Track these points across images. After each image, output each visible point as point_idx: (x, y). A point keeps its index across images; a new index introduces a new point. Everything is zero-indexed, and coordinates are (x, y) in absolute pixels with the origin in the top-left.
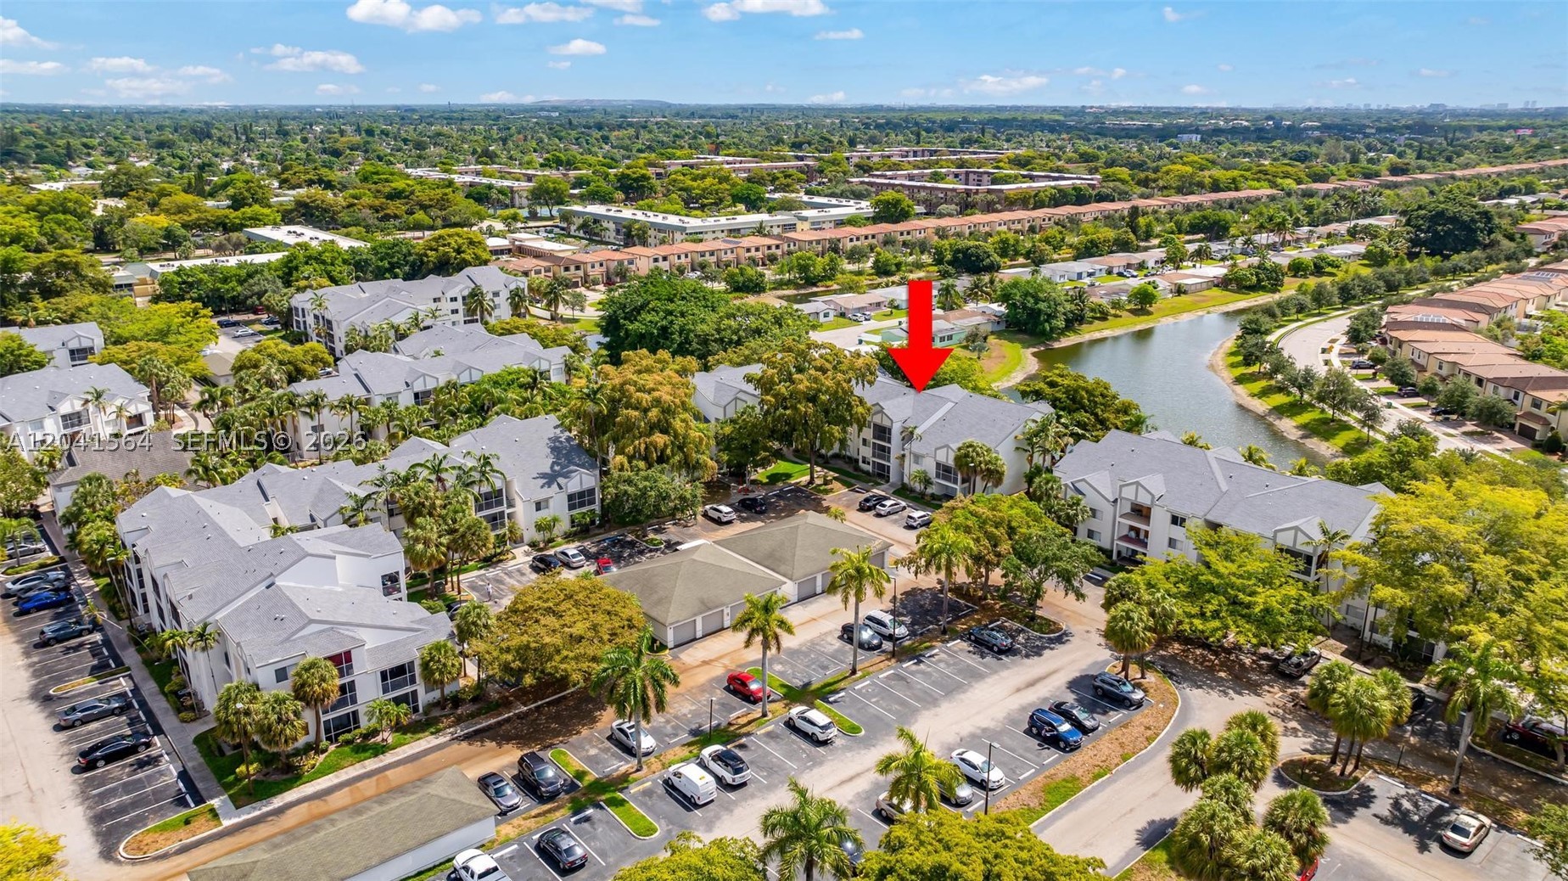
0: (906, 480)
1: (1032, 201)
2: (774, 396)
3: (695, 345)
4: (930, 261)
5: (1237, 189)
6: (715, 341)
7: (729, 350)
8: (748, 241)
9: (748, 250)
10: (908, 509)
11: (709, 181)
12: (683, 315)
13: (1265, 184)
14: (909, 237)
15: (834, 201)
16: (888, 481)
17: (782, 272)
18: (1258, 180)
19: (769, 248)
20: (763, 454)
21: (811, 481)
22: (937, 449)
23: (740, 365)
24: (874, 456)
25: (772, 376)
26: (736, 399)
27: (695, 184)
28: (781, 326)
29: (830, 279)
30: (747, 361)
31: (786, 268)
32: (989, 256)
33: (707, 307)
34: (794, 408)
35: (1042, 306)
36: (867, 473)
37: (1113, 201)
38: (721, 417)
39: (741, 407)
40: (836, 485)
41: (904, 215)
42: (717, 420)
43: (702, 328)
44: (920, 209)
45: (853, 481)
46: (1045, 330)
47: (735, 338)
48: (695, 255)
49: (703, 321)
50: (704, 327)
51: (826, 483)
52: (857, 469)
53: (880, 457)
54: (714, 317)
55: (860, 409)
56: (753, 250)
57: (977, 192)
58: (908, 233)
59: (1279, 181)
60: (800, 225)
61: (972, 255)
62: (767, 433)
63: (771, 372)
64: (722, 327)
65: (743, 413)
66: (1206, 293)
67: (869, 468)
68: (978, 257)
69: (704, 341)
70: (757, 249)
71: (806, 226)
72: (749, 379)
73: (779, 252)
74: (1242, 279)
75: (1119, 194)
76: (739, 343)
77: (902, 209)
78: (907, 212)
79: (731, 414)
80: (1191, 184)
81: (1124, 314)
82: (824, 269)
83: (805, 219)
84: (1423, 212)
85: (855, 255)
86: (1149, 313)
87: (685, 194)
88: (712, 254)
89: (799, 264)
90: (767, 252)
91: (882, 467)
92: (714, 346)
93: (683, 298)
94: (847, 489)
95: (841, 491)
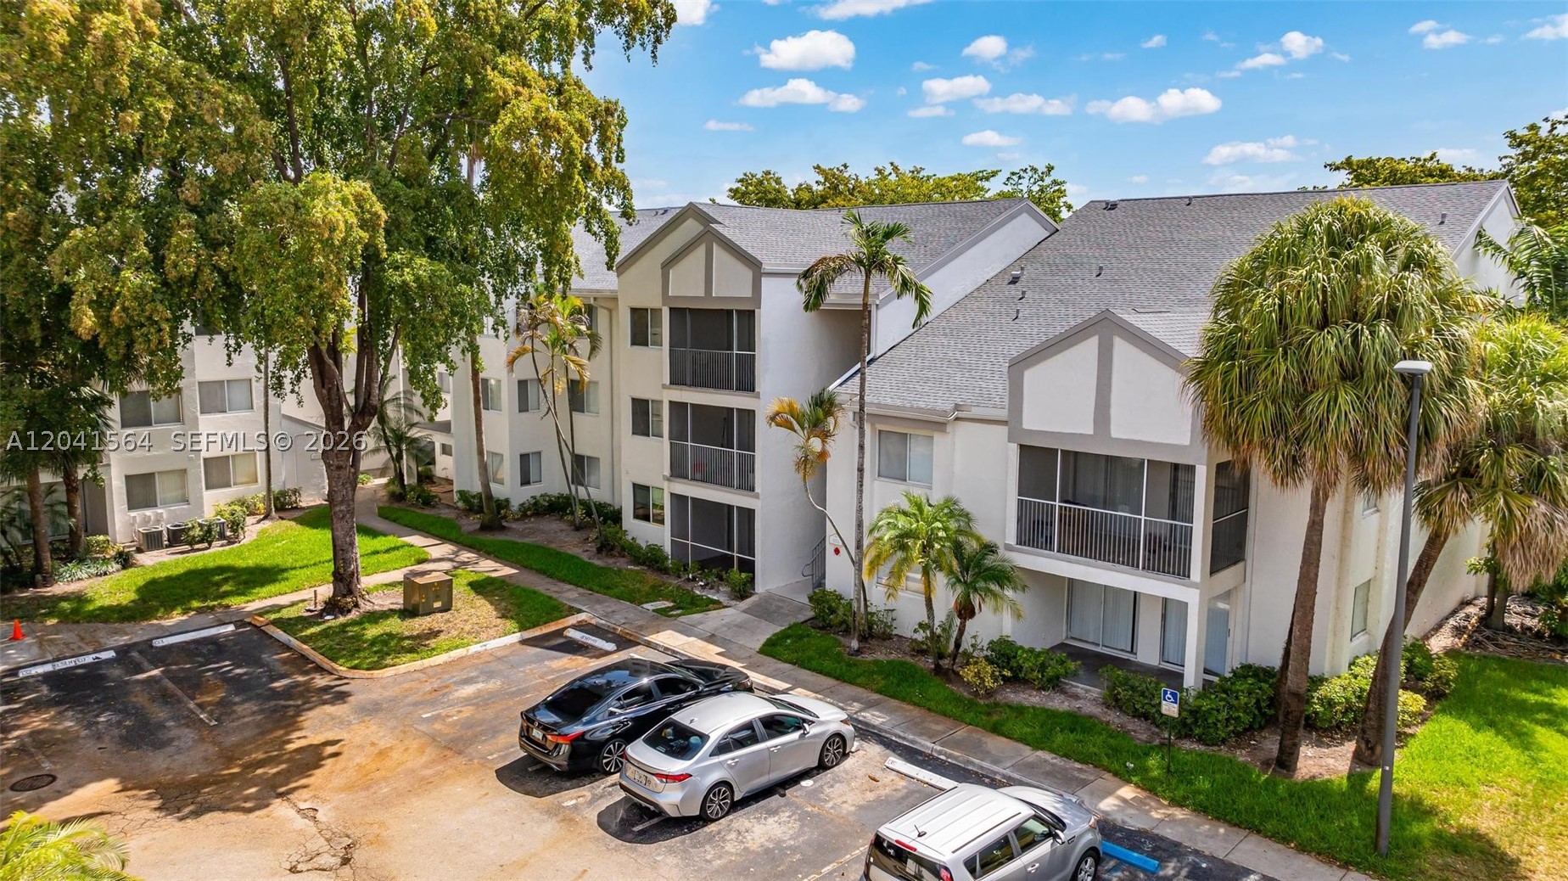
0: (839, 576)
10: (864, 756)
16: (743, 591)
22: (1019, 364)
24: (678, 471)
36: (651, 559)
40: (474, 610)
52: (612, 546)
53: (705, 476)
67: (658, 535)
91: (715, 518)
94: (516, 637)
95: (474, 648)
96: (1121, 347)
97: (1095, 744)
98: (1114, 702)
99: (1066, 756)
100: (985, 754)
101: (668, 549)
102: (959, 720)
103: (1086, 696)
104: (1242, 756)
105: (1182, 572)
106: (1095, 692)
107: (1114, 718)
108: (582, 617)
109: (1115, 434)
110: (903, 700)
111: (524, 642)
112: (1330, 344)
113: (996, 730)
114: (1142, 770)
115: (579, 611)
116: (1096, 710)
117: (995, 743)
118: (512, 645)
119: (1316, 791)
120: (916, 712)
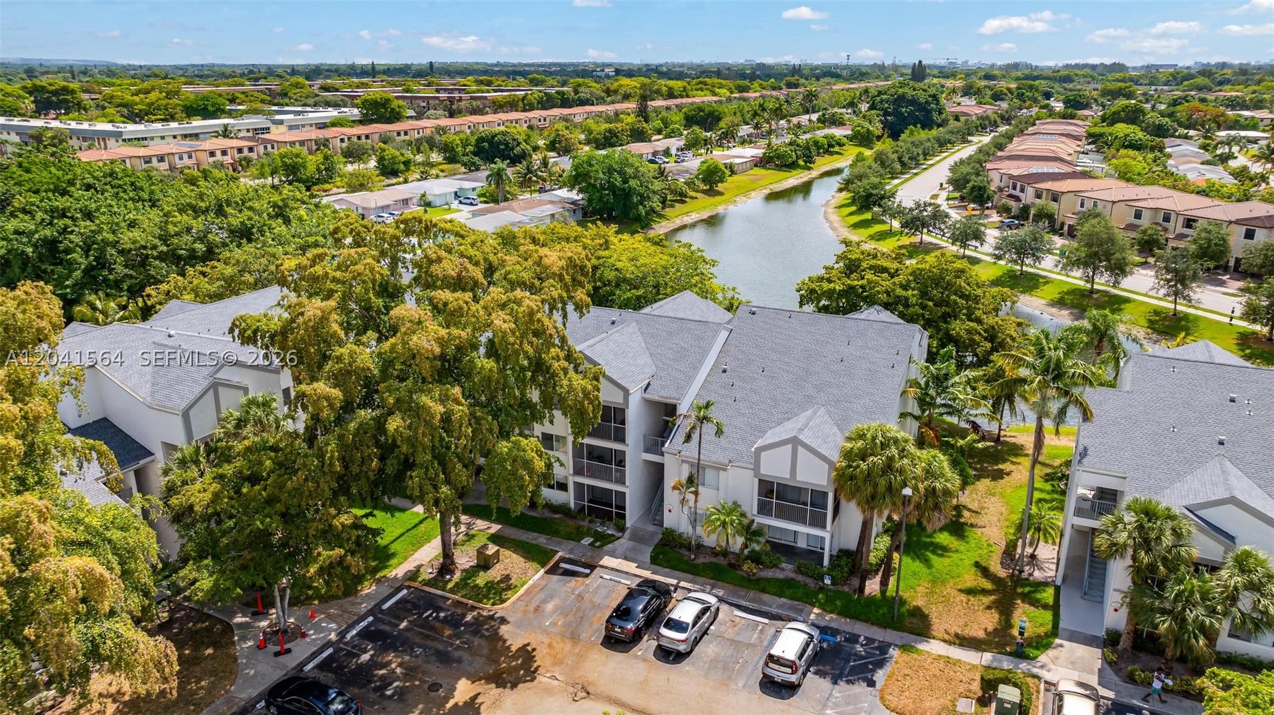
1: (521, 104)
2: (339, 379)
3: (120, 269)
4: (440, 159)
5: (688, 96)
6: (162, 257)
7: (190, 271)
8: (209, 144)
9: (212, 154)
10: (724, 611)
11: (153, 96)
12: (88, 215)
13: (707, 93)
14: (407, 138)
15: (309, 109)
16: (623, 528)
17: (262, 175)
18: (701, 90)
19: (240, 150)
20: (326, 554)
21: (446, 566)
22: (759, 451)
23: (216, 297)
24: (578, 472)
25: (324, 319)
26: (215, 386)
27: (136, 99)
28: (287, 221)
29: (327, 182)
30: (231, 288)
31: (267, 170)
32: (519, 144)
33: (140, 199)
34: (406, 406)
35: (633, 183)
36: (562, 509)
37: (593, 104)
38: (179, 439)
39: (232, 404)
41: (395, 117)
42: (170, 448)
43: (128, 238)
44: (411, 113)
45: (542, 540)
46: (639, 215)
47: (200, 247)
48: (136, 162)
49: (132, 225)
50: (136, 234)
51: (484, 563)
53: (595, 474)
54: (155, 215)
55: (578, 381)
56: (218, 153)
57: (460, 99)
58: (406, 134)
59: (717, 90)
60: (273, 128)
61: (500, 143)
62: (326, 488)
63: (315, 307)
64: (171, 229)
65: (241, 423)
66: (751, 172)
67: (568, 498)
68: (507, 144)
69: (139, 260)
70: (224, 153)
71: (283, 128)
72: (246, 333)
73: (254, 155)
74: (783, 156)
75: (597, 99)
76: (210, 254)
77: (393, 109)
78: (398, 113)
79: (206, 425)
80: (652, 92)
81: (699, 195)
82: (318, 169)
83: (281, 122)
84: (884, 97)
85: (353, 154)
86: (720, 194)
87: (125, 111)
88: (161, 159)
89: (285, 164)
90: (237, 156)
91: (602, 495)
92: (158, 267)
93: (88, 187)
94: (542, 571)
95: (531, 582)
96: (800, 449)
97: (800, 592)
98: (799, 570)
99: (791, 599)
100: (765, 604)
101: (572, 505)
102: (748, 588)
103: (787, 570)
104: (846, 589)
105: (823, 527)
106: (790, 566)
107: (800, 578)
108: (560, 554)
109: (798, 479)
110: (723, 581)
111: (546, 573)
112: (882, 482)
113: (763, 591)
114: (818, 601)
115: (557, 552)
116: (792, 575)
117: (766, 597)
118: (543, 576)
119: (871, 600)
120: (731, 587)
